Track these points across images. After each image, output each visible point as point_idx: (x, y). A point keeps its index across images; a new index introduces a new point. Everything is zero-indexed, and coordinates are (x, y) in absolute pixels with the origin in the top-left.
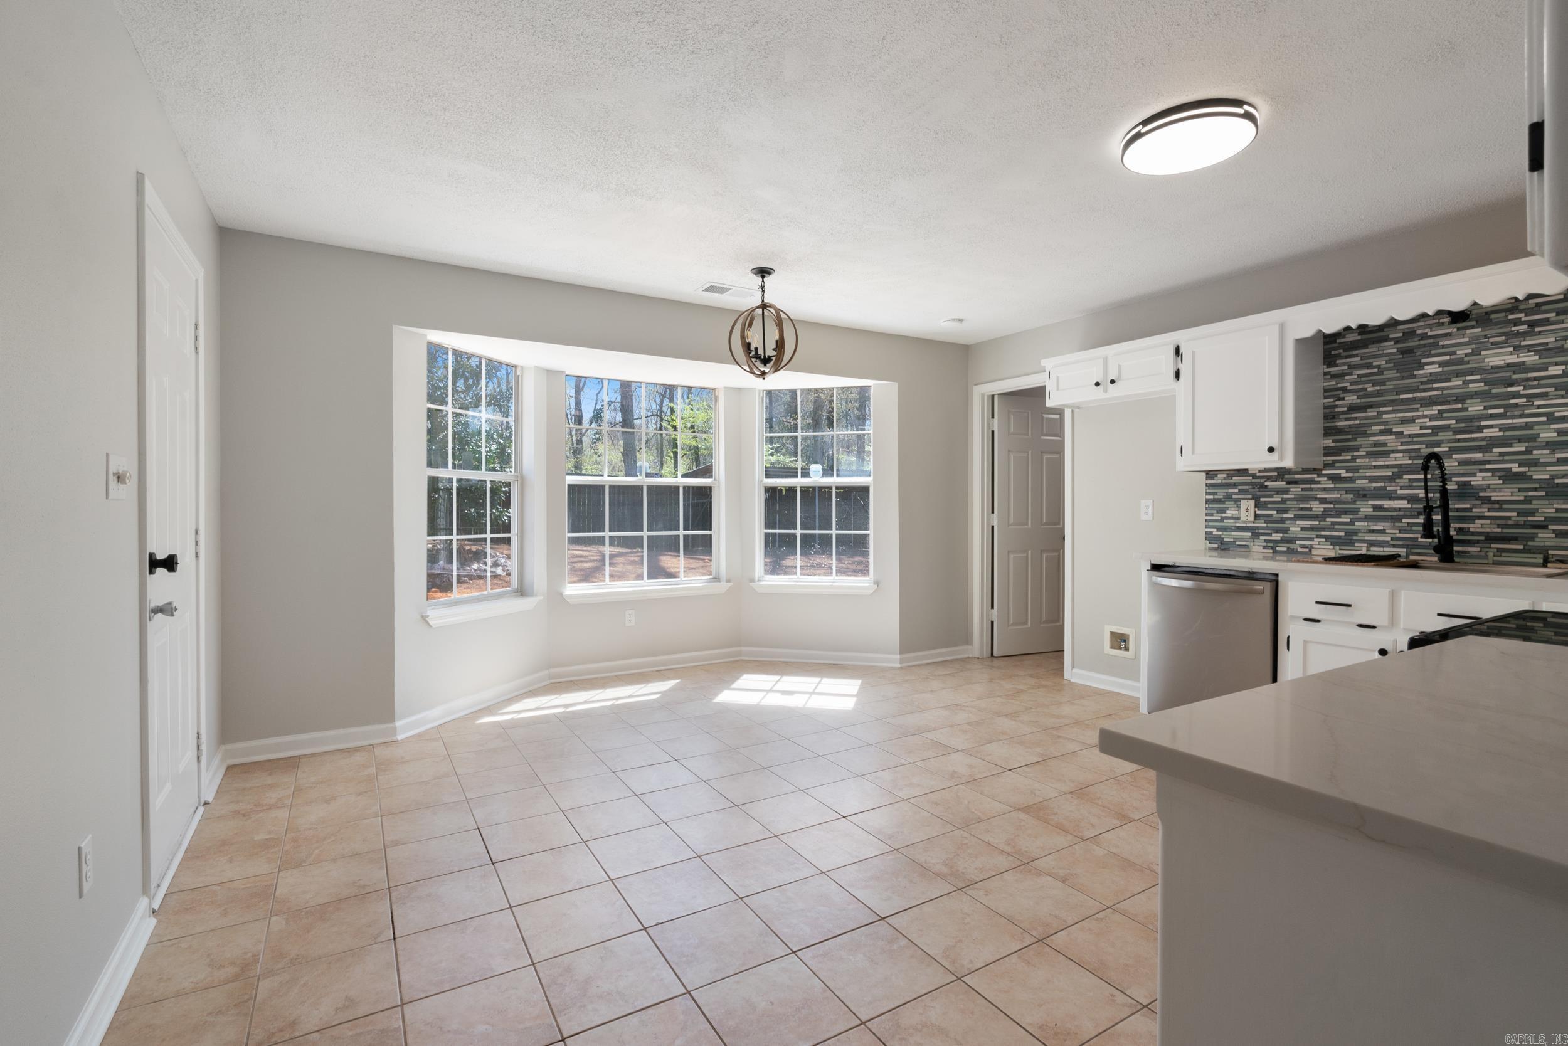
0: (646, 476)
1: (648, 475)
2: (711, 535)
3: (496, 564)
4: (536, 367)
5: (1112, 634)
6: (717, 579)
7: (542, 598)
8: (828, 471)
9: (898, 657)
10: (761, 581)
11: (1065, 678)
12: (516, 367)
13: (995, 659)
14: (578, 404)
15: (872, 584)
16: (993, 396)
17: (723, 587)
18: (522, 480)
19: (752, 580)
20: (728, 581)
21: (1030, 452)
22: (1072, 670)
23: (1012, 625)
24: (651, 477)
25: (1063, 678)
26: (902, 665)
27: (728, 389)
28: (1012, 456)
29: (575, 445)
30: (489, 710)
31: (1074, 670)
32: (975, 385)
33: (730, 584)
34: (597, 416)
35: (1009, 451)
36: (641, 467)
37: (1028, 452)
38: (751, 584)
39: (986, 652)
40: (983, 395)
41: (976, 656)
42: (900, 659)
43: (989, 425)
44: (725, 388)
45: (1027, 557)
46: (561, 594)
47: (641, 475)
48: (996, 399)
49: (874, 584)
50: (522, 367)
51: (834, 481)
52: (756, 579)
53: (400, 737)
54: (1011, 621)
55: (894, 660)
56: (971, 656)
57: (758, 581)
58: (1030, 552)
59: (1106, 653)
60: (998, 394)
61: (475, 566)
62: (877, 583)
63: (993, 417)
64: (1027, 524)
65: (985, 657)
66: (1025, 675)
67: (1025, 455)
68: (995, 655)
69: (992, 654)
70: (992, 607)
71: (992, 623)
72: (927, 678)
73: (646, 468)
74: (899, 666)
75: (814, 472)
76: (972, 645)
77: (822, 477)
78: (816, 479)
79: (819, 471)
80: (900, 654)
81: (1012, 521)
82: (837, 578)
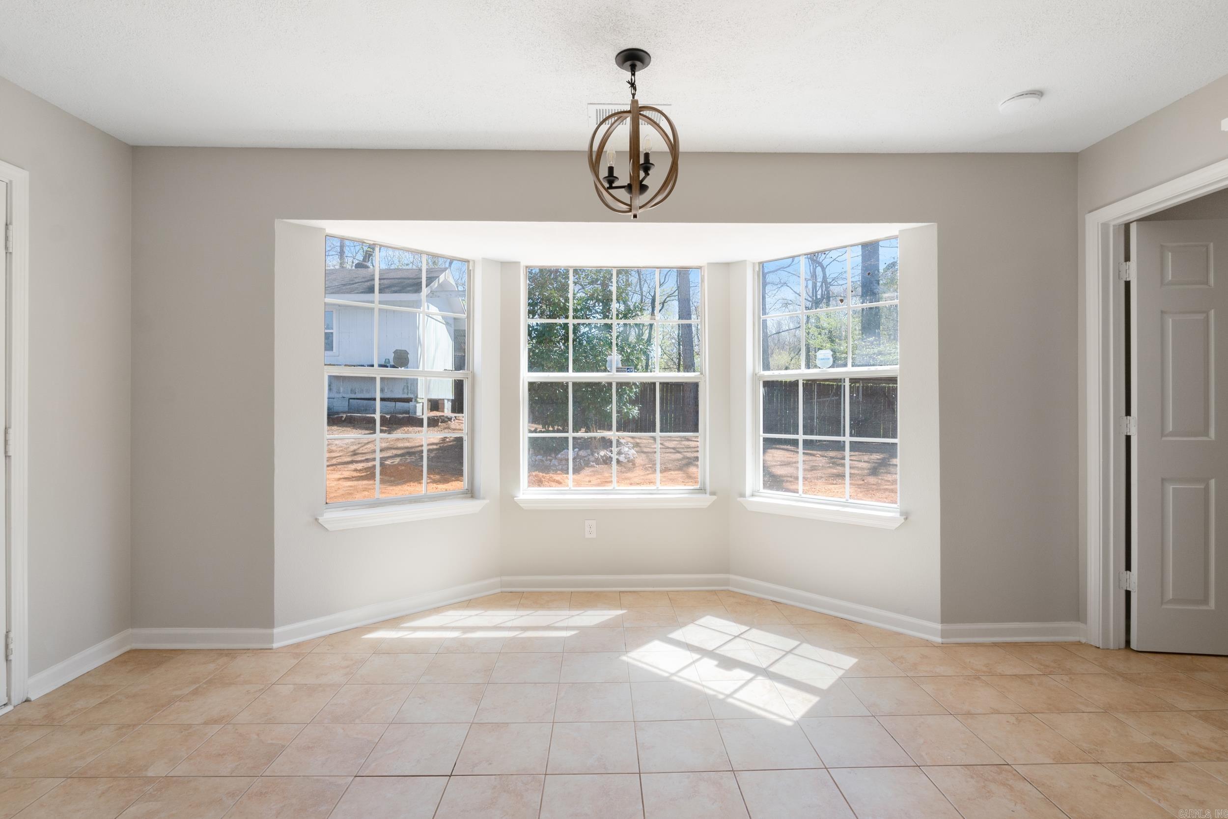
0: (617, 371)
3: (619, 453)
4: (483, 259)
6: (702, 490)
7: (490, 502)
8: (840, 360)
9: (939, 626)
10: (755, 496)
12: (468, 261)
13: (1133, 656)
15: (898, 515)
16: (1127, 226)
17: (705, 500)
19: (743, 495)
20: (713, 493)
21: (1212, 312)
23: (1174, 601)
24: (622, 371)
26: (945, 640)
28: (1170, 320)
30: (393, 622)
32: (1091, 211)
33: (714, 498)
35: (1162, 312)
36: (611, 361)
37: (1207, 313)
38: (739, 499)
39: (1116, 638)
40: (1105, 226)
41: (1090, 643)
42: (942, 630)
43: (1118, 274)
44: (711, 263)
45: (1207, 490)
47: (611, 369)
48: (1133, 228)
49: (902, 514)
50: (474, 261)
51: (847, 371)
52: (748, 492)
53: (275, 645)
54: (1170, 595)
55: (926, 629)
56: (1083, 640)
57: (753, 495)
58: (1213, 482)
61: (602, 453)
62: (906, 515)
63: (1127, 258)
64: (1206, 434)
65: (1112, 646)
66: (1189, 712)
67: (1201, 317)
68: (1134, 645)
69: (1128, 642)
70: (1128, 567)
71: (1128, 594)
72: (978, 678)
73: (617, 361)
74: (939, 640)
75: (822, 359)
76: (1085, 621)
77: (832, 366)
78: (824, 369)
79: (829, 359)
80: (941, 624)
81: (1171, 430)
82: (850, 501)
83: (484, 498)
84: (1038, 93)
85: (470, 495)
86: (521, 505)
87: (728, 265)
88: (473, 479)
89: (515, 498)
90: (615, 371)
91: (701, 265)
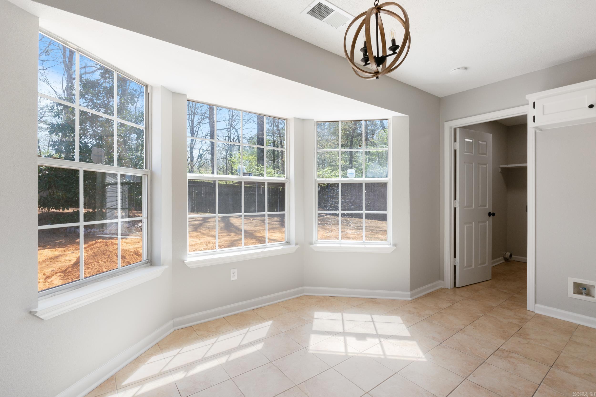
0: (244, 175)
1: (244, 174)
2: (284, 214)
5: (574, 283)
6: (288, 243)
7: (167, 266)
8: (359, 173)
9: (409, 293)
10: (316, 243)
11: (528, 309)
13: (456, 289)
14: (192, 153)
15: (391, 246)
16: (455, 129)
17: (292, 248)
18: (152, 175)
20: (296, 244)
21: (474, 164)
22: (535, 305)
23: (466, 267)
24: (247, 175)
25: (526, 309)
26: (412, 299)
27: (296, 119)
28: (466, 165)
29: (190, 169)
31: (537, 305)
32: (446, 121)
33: (297, 246)
34: (201, 156)
35: (464, 163)
36: (240, 169)
37: (472, 163)
38: (311, 246)
39: (452, 284)
40: (452, 127)
41: (447, 288)
42: (411, 294)
43: (454, 147)
44: (295, 118)
45: (472, 226)
46: (183, 261)
47: (240, 174)
48: (458, 130)
49: (393, 246)
51: (363, 179)
52: (314, 242)
54: (465, 265)
55: (407, 295)
56: (443, 287)
58: (473, 223)
59: (569, 296)
60: (460, 128)
62: (395, 245)
63: (456, 141)
64: (472, 206)
65: (451, 287)
67: (471, 165)
68: (457, 285)
69: (455, 285)
70: (455, 257)
71: (455, 266)
73: (243, 169)
74: (410, 299)
75: (350, 174)
76: (443, 280)
77: (355, 177)
78: (351, 178)
79: (353, 174)
80: (410, 291)
81: (466, 205)
82: (366, 241)
83: (163, 265)
84: (466, 68)
85: (149, 264)
86: (189, 266)
87: (303, 120)
88: (151, 250)
89: (185, 262)
90: (242, 175)
91: (287, 118)
